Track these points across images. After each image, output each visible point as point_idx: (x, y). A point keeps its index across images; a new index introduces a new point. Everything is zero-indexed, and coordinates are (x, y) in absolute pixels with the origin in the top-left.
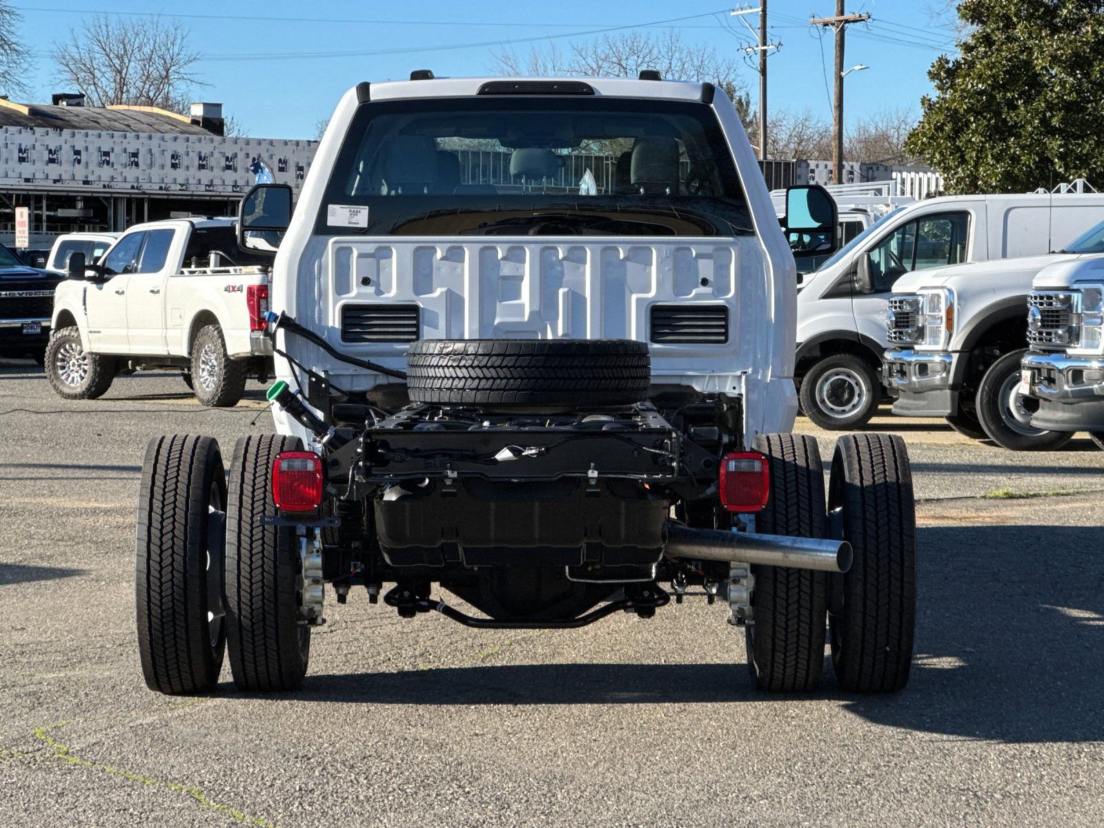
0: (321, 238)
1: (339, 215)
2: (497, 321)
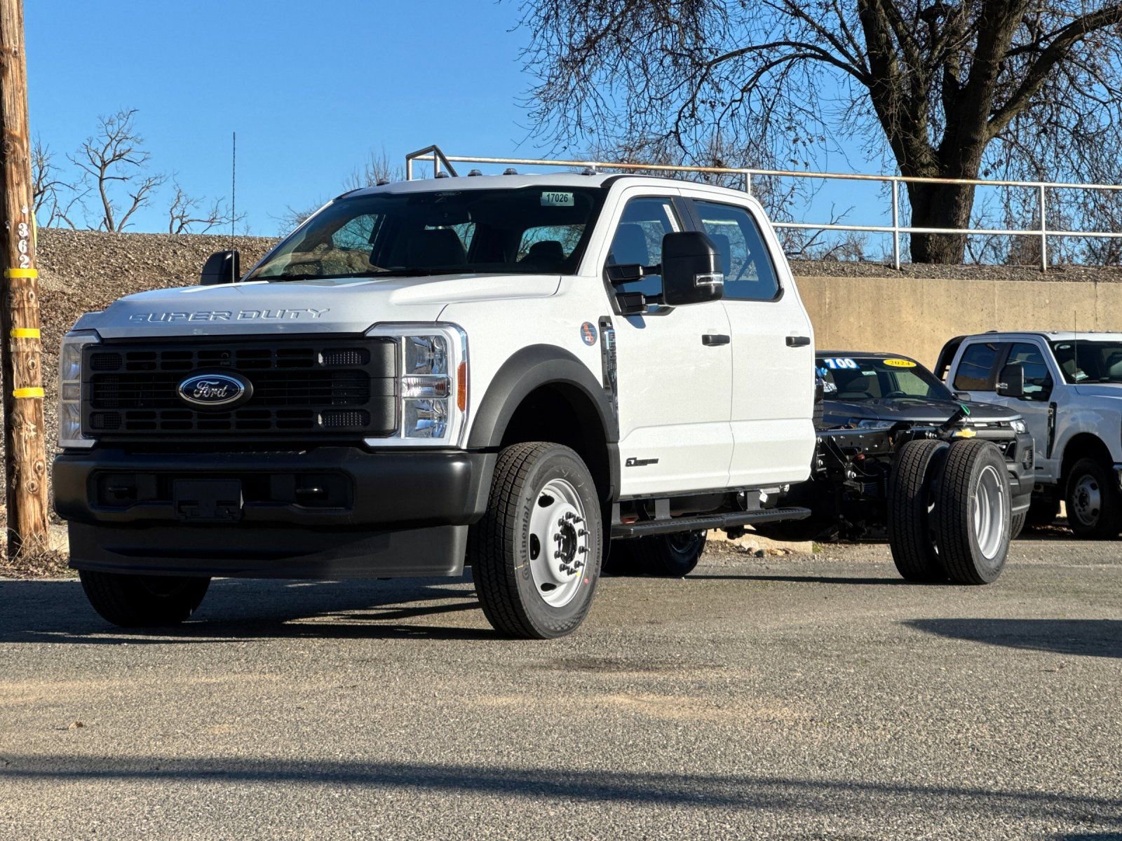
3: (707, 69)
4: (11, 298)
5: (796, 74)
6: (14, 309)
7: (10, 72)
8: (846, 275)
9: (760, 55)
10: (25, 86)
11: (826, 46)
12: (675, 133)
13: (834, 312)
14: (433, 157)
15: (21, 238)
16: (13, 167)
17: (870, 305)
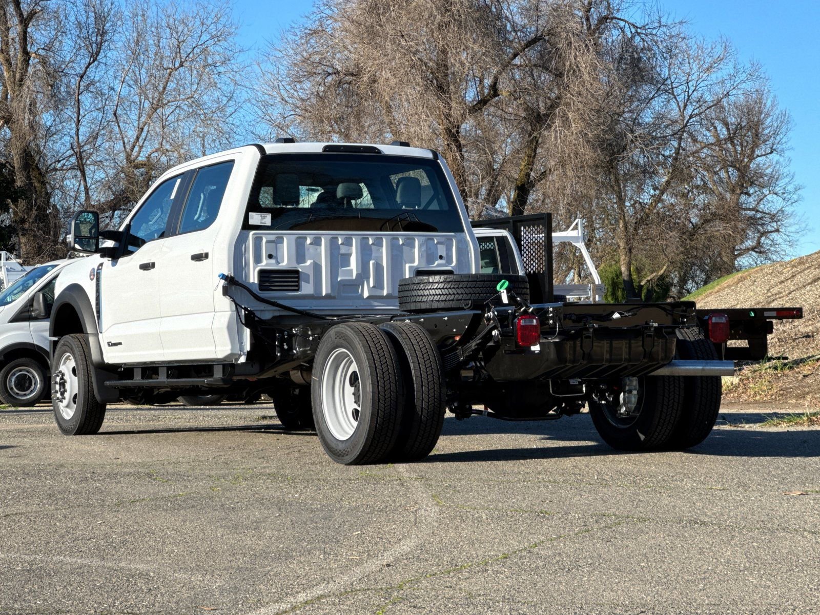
0: (245, 231)
1: (255, 218)
2: (339, 279)
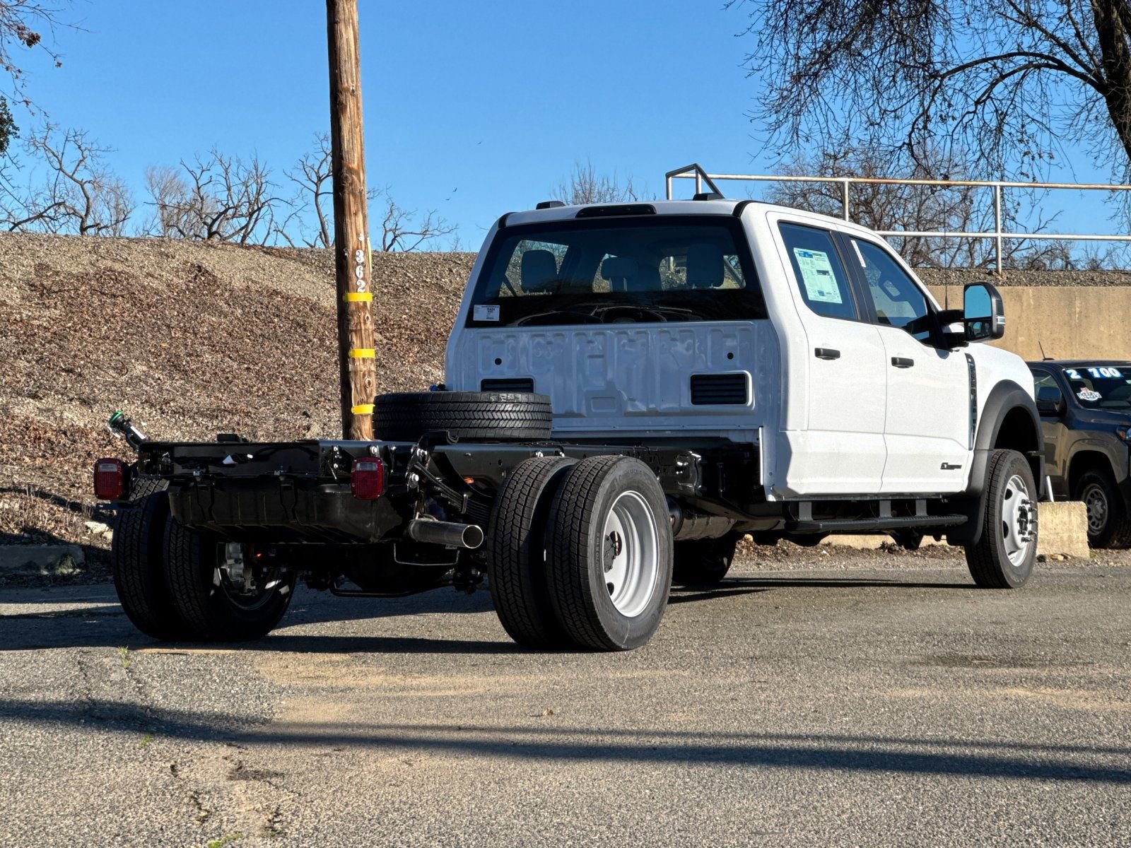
0: (468, 329)
1: (481, 313)
3: (941, 81)
4: (349, 320)
5: (1030, 84)
6: (352, 331)
7: (348, 109)
8: (1096, 284)
9: (995, 66)
10: (362, 121)
11: (1061, 55)
12: (908, 144)
13: (1084, 320)
14: (694, 175)
15: (358, 264)
16: (351, 198)
17: (1121, 313)
